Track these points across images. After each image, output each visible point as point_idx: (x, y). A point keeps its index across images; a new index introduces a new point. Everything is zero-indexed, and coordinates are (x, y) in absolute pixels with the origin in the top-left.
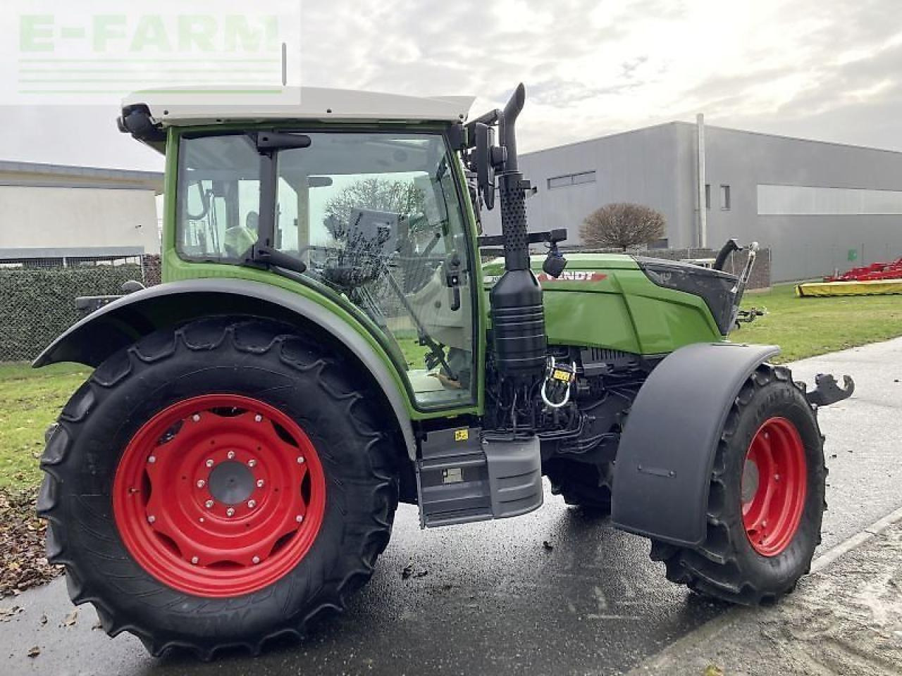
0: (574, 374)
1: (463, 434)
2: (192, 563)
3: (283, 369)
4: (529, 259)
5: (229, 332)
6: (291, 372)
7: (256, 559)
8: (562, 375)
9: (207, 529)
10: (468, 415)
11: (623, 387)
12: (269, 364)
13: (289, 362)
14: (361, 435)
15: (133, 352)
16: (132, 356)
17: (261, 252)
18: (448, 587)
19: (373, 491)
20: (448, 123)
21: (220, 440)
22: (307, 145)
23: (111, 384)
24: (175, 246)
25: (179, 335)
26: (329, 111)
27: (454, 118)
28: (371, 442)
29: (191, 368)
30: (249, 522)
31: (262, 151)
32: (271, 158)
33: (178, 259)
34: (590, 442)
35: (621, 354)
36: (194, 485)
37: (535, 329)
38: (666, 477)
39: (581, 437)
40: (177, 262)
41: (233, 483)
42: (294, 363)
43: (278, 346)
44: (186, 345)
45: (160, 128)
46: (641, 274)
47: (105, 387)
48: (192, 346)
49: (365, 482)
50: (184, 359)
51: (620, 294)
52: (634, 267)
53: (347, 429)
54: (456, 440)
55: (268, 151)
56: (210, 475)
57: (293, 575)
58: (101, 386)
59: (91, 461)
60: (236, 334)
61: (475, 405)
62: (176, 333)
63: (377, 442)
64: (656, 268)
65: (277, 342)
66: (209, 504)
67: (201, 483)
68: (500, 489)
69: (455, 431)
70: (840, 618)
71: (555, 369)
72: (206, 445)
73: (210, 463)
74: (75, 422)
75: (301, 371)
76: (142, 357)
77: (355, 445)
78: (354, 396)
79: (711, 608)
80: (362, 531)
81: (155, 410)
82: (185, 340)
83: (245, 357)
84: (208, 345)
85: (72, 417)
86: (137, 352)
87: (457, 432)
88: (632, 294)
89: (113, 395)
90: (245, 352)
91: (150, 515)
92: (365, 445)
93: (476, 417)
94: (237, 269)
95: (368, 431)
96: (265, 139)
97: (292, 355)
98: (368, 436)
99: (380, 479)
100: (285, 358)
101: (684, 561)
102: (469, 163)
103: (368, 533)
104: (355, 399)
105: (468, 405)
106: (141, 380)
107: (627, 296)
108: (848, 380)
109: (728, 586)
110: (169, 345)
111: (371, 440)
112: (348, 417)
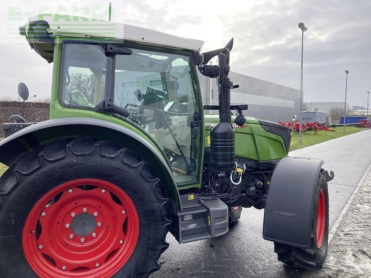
0: (245, 170)
1: (192, 197)
2: (61, 269)
3: (124, 167)
4: (231, 117)
5: (97, 146)
6: (128, 168)
7: (97, 265)
8: (240, 171)
9: (69, 250)
10: (194, 188)
11: (249, 174)
12: (117, 163)
13: (126, 162)
14: (159, 199)
15: (42, 155)
16: (42, 158)
17: (109, 105)
18: (178, 269)
19: (163, 228)
20: (192, 51)
21: (80, 202)
22: (130, 54)
23: (27, 173)
24: (58, 99)
25: (69, 147)
26: (143, 39)
27: (196, 50)
28: (164, 203)
29: (75, 164)
30: (92, 244)
31: (107, 54)
32: (112, 58)
33: (60, 105)
34: (235, 198)
35: (250, 160)
36: (63, 227)
37: (231, 149)
38: (293, 217)
39: (232, 197)
40: (59, 107)
41: (83, 225)
42: (129, 163)
43: (122, 154)
44: (72, 152)
45: (51, 35)
46: (260, 125)
47: (24, 175)
48: (76, 153)
49: (160, 223)
50: (72, 159)
51: (252, 135)
52: (257, 123)
53: (153, 197)
54: (189, 199)
55: (110, 54)
56: (72, 221)
57: (120, 272)
58: (22, 174)
59: (12, 216)
60: (100, 147)
61: (198, 183)
62: (68, 145)
63: (167, 202)
64: (264, 124)
65: (121, 152)
66: (71, 236)
67: (67, 226)
68: (215, 223)
69: (189, 195)
70: (346, 273)
71: (237, 167)
72: (72, 205)
73: (73, 215)
74: (4, 195)
75: (132, 167)
76: (48, 159)
77: (156, 205)
78: (157, 180)
79: (297, 272)
80: (157, 247)
81: (52, 187)
82: (72, 150)
83: (104, 160)
84: (85, 153)
85: (2, 192)
86: (45, 155)
87: (189, 196)
88: (257, 135)
89: (29, 179)
90: (105, 157)
91: (40, 245)
92: (161, 204)
93: (198, 188)
94: (93, 113)
95: (162, 198)
96: (111, 48)
97: (128, 159)
98: (163, 200)
99: (167, 221)
100: (125, 160)
101: (293, 253)
102: (202, 71)
103: (160, 249)
104: (157, 182)
105: (195, 183)
106: (46, 171)
107: (255, 135)
108: (332, 173)
109: (312, 263)
110: (63, 151)
111: (163, 202)
112: (154, 190)
